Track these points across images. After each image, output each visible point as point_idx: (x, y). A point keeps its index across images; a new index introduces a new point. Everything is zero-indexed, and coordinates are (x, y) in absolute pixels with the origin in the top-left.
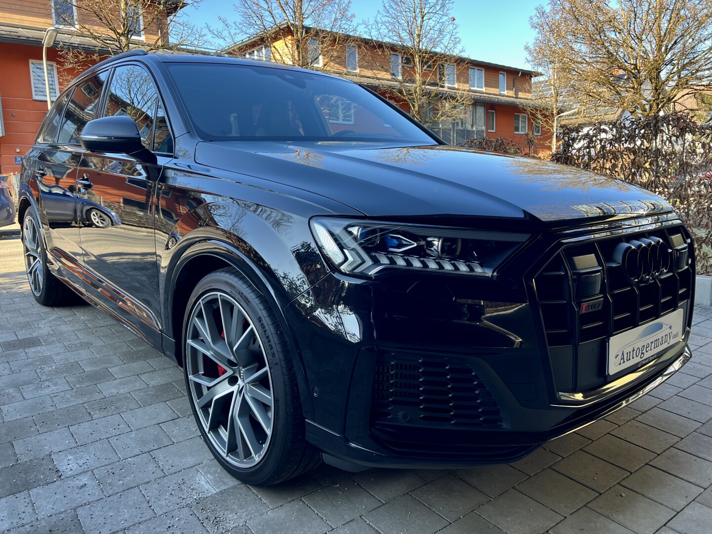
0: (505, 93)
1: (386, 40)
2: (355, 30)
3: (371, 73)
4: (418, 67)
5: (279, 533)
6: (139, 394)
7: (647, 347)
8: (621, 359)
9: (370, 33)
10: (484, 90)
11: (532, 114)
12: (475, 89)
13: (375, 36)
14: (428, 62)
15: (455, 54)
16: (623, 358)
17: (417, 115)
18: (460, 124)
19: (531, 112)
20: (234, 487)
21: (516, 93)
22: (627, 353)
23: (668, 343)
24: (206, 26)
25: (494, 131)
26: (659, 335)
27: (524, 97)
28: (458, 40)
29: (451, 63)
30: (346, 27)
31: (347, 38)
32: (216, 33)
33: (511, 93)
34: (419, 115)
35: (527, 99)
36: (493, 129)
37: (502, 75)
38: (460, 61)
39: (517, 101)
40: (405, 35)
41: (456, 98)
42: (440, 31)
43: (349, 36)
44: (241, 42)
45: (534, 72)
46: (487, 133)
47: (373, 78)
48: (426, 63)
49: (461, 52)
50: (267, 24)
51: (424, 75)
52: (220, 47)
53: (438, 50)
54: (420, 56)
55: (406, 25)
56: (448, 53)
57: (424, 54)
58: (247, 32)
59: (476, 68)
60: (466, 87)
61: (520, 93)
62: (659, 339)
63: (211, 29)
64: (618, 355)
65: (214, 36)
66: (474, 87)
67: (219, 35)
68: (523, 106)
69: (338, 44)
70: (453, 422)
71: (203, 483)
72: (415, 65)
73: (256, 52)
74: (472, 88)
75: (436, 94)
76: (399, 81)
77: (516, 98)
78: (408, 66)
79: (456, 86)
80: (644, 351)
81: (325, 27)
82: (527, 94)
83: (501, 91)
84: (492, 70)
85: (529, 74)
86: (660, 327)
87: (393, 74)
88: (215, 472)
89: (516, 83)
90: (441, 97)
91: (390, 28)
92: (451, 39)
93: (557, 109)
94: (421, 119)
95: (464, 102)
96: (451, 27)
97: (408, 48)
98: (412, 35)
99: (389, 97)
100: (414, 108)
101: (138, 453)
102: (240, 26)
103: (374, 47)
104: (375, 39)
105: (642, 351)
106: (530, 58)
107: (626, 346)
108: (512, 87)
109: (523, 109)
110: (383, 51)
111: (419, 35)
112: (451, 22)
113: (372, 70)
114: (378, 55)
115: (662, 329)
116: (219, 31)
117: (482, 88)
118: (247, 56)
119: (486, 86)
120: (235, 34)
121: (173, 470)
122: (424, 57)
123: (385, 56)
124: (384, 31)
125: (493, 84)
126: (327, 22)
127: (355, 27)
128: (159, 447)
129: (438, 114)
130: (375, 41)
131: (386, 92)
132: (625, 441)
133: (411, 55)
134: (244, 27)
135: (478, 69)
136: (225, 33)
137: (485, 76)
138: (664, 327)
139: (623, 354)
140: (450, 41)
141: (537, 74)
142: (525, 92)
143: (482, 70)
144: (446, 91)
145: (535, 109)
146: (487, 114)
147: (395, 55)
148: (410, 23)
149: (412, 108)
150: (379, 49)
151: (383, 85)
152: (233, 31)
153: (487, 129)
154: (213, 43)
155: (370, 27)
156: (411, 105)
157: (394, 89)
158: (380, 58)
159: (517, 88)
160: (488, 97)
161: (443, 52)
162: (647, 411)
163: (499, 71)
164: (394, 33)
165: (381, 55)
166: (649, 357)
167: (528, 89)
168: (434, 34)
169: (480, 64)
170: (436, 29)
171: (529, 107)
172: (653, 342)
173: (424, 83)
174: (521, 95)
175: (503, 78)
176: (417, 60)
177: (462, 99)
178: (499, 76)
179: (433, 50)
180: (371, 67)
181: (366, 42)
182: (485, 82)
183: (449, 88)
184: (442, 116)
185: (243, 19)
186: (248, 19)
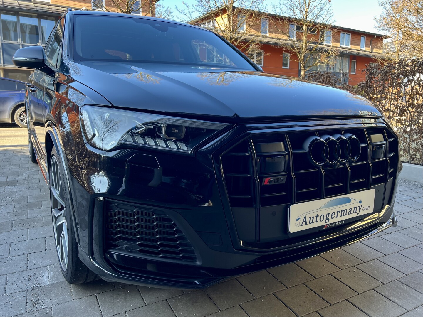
0: (365, 49)
1: (286, 15)
2: (265, 9)
3: (274, 36)
4: (305, 32)
5: (67, 316)
6: (48, 218)
7: (332, 215)
8: (303, 222)
9: (276, 11)
10: (350, 47)
11: (381, 63)
12: (344, 46)
13: (278, 12)
14: (312, 29)
15: (329, 24)
16: (306, 221)
17: (303, 62)
18: (332, 68)
19: (380, 62)
20: (61, 282)
21: (372, 49)
22: (310, 218)
23: (358, 214)
24: (175, 7)
25: (355, 73)
26: (346, 206)
27: (376, 52)
28: (332, 14)
29: (327, 29)
30: (259, 6)
31: (259, 14)
32: (181, 11)
33: (369, 49)
34: (304, 62)
35: (378, 53)
36: (354, 72)
37: (363, 38)
38: (333, 28)
39: (372, 54)
40: (297, 12)
41: (328, 51)
42: (321, 9)
43: (261, 13)
44: (198, 17)
45: (384, 35)
46: (350, 75)
47: (276, 39)
48: (311, 29)
49: (333, 22)
50: (212, 6)
51: (308, 37)
52: (183, 20)
53: (319, 21)
54: (306, 25)
55: (299, 5)
56: (325, 23)
57: (309, 24)
58: (200, 11)
59: (345, 33)
60: (338, 45)
61: (374, 49)
62: (346, 210)
63: (178, 9)
64: (299, 219)
65: (180, 13)
66: (343, 45)
67: (183, 12)
68: (375, 57)
69: (254, 17)
70: (160, 256)
71: (45, 277)
72: (303, 31)
73: (207, 23)
74: (342, 46)
75: (316, 49)
76: (292, 41)
77: (372, 52)
78: (299, 31)
79: (331, 44)
80: (330, 218)
81: (246, 6)
82: (378, 50)
83: (361, 48)
84: (356, 34)
85: (380, 37)
86: (349, 201)
87: (289, 36)
88: (57, 271)
89: (372, 43)
90: (319, 51)
91: (288, 8)
92: (327, 14)
93: (398, 60)
94: (305, 64)
95: (333, 54)
96: (327, 6)
97: (299, 20)
98: (302, 11)
99: (285, 50)
100: (301, 57)
101: (21, 254)
102: (196, 7)
103: (278, 19)
104: (278, 14)
105: (327, 217)
106: (377, 25)
107: (308, 213)
108: (369, 46)
109: (375, 60)
110: (283, 22)
111: (307, 12)
112: (328, 3)
113: (275, 33)
114: (280, 24)
115: (350, 202)
116: (183, 10)
117: (348, 46)
118: (202, 26)
119: (351, 44)
120: (192, 12)
121: (34, 267)
122: (309, 26)
123: (284, 25)
124: (285, 9)
125: (356, 43)
126: (247, 4)
127: (265, 7)
128: (36, 252)
129: (316, 61)
130: (279, 16)
131: (283, 47)
132: (340, 281)
133: (301, 24)
134: (198, 8)
135: (346, 34)
136: (186, 12)
137: (351, 38)
138: (352, 201)
139: (305, 218)
140: (327, 15)
141: (386, 37)
142: (377, 48)
143: (349, 34)
144: (324, 48)
145: (383, 59)
146: (350, 62)
147: (291, 24)
148: (301, 4)
149: (300, 58)
150: (281, 21)
151: (282, 43)
152: (191, 10)
153: (350, 72)
154: (179, 18)
155: (275, 7)
156: (299, 56)
157: (288, 45)
158: (281, 26)
159: (373, 46)
160: (352, 52)
161: (321, 22)
162: (368, 261)
163: (361, 35)
164: (291, 10)
165: (281, 24)
166: (336, 223)
167: (379, 47)
168: (316, 11)
169: (348, 31)
170: (318, 8)
171: (379, 58)
172: (339, 212)
173: (308, 42)
174: (375, 50)
175: (363, 40)
176: (305, 27)
177: (332, 52)
178: (361, 38)
179: (316, 21)
180: (275, 32)
181: (273, 16)
182: (351, 42)
183: (326, 46)
184: (319, 63)
185: (198, 3)
186: (201, 3)
